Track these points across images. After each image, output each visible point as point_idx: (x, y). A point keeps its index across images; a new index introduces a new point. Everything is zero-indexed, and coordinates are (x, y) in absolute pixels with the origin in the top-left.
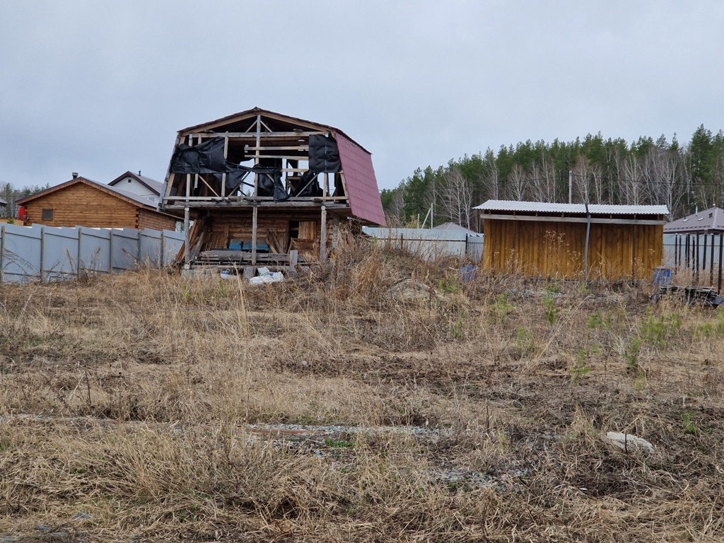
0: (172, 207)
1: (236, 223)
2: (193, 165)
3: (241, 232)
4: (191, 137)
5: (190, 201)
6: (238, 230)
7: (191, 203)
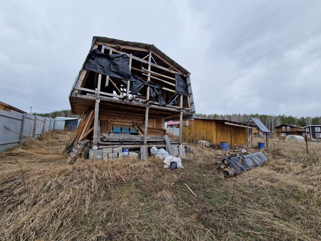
0: (84, 97)
1: (114, 116)
2: (105, 68)
3: (118, 122)
4: (103, 47)
5: (101, 95)
6: (117, 120)
7: (102, 97)
